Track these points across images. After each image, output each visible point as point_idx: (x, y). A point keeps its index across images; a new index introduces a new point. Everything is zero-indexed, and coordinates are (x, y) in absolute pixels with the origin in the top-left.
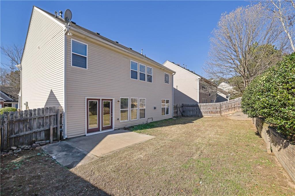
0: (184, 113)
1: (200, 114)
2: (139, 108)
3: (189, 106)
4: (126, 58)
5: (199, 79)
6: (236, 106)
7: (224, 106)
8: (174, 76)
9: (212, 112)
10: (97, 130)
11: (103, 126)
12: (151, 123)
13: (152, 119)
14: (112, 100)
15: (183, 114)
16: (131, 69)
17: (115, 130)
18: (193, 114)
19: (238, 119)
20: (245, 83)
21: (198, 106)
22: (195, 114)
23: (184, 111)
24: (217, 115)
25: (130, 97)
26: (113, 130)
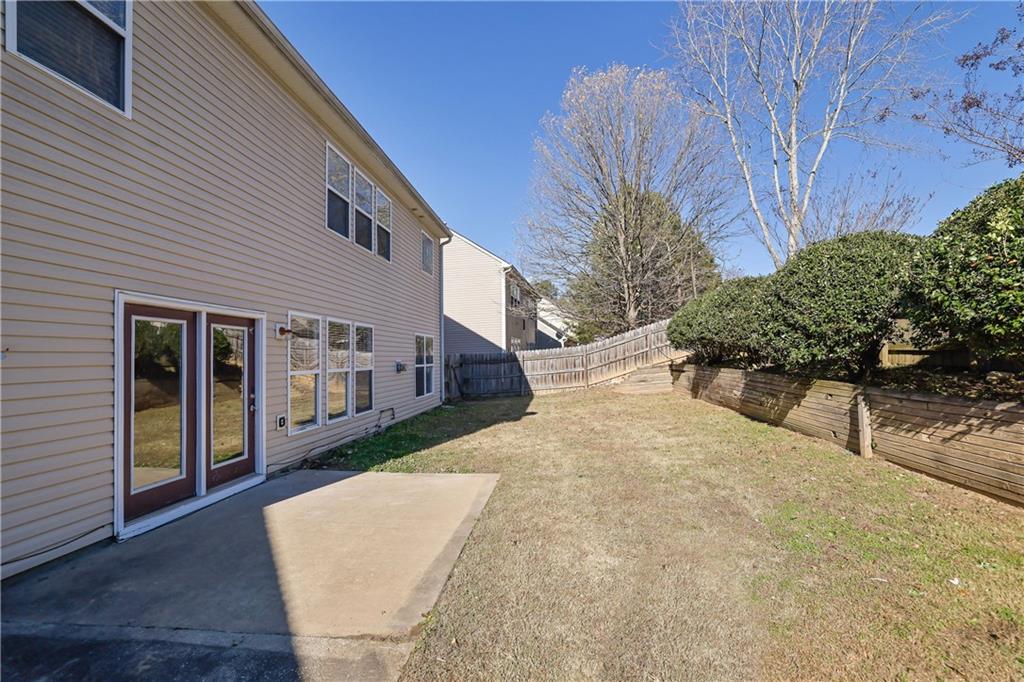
0: (467, 388)
1: (523, 386)
2: (353, 368)
3: (486, 362)
4: (313, 127)
5: (505, 269)
6: (627, 354)
7: (596, 357)
8: (445, 247)
9: (561, 377)
10: (183, 491)
11: (213, 467)
12: (389, 428)
13: (390, 412)
14: (251, 323)
15: (464, 389)
16: (328, 186)
17: (270, 477)
18: (500, 388)
19: (643, 391)
20: (626, 291)
21: (515, 359)
22: (507, 386)
23: (466, 381)
24: (574, 385)
25: (327, 315)
26: (262, 478)
